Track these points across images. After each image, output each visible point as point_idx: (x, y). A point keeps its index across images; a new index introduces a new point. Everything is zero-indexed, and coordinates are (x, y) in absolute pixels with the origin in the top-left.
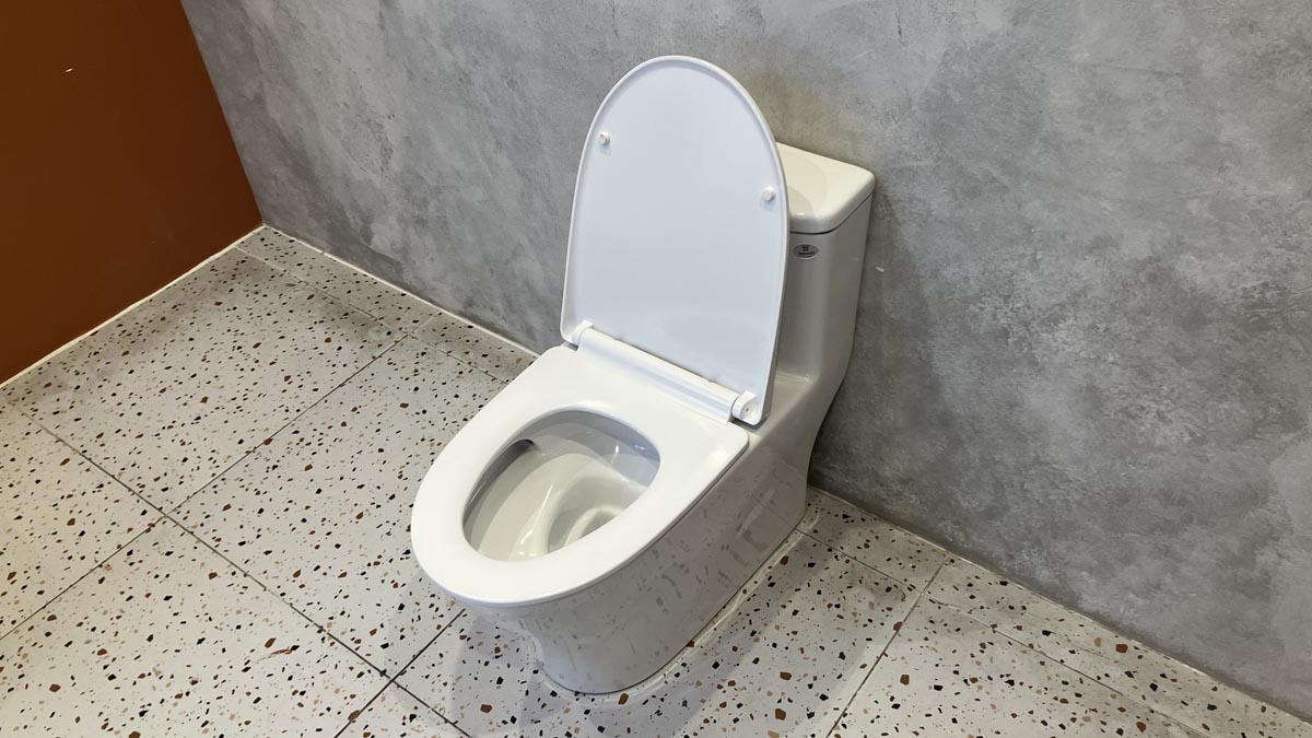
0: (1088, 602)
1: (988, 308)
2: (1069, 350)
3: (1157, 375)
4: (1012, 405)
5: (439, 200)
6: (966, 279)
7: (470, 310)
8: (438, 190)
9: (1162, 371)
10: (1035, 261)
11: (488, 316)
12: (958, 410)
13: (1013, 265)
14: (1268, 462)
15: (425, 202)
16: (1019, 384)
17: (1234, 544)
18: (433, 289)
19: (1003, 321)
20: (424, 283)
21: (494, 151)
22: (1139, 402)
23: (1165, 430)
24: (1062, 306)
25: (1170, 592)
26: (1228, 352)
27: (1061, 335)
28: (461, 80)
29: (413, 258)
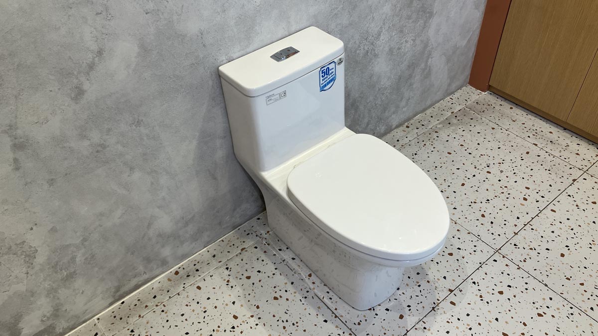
0: (395, 124)
1: (362, 47)
2: (383, 41)
3: (404, 29)
4: (371, 78)
5: (85, 248)
6: (355, 42)
7: (118, 294)
8: (85, 240)
9: (405, 27)
10: (373, 18)
11: (134, 282)
12: (357, 95)
13: (367, 25)
14: (428, 32)
15: (73, 259)
16: (372, 67)
17: (423, 65)
18: (86, 310)
19: (366, 48)
20: (77, 317)
21: (129, 176)
22: (402, 42)
23: (408, 45)
24: (381, 28)
25: (412, 97)
26: (418, 6)
27: (382, 38)
28: (98, 152)
29: (64, 310)
